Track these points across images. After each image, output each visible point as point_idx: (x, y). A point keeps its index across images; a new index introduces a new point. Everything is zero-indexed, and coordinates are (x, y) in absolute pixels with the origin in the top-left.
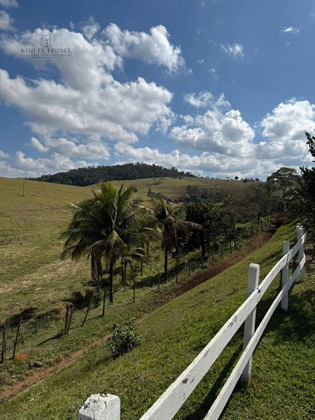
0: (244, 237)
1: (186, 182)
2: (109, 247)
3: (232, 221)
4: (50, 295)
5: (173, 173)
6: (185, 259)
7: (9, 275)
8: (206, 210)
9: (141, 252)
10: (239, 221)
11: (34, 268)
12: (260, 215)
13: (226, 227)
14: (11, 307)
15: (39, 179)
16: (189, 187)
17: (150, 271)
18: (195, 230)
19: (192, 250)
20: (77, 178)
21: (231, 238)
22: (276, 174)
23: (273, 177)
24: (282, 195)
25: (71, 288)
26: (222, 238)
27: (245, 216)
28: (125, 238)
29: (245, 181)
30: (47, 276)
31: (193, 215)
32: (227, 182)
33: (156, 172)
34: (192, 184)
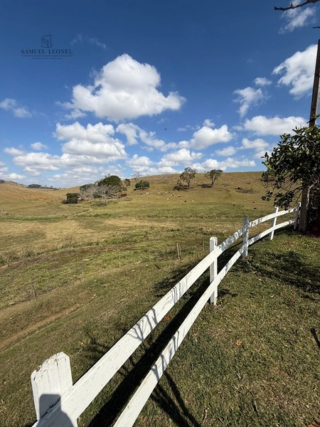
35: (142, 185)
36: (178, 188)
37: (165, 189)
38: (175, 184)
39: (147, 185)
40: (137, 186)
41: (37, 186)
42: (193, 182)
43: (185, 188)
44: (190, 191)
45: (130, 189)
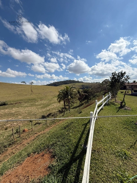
0: (97, 97)
1: (81, 84)
2: (68, 99)
3: (94, 93)
4: (54, 111)
5: (78, 82)
6: (83, 102)
7: (44, 107)
8: (88, 91)
9: (73, 101)
10: (96, 93)
11: (49, 105)
12: (101, 91)
13: (93, 94)
14: (46, 113)
15: (46, 85)
16: (82, 85)
17: (75, 105)
18: (86, 95)
19: (85, 100)
20: (55, 84)
21: (94, 97)
22: (104, 81)
23: (103, 82)
24: (106, 86)
25: (58, 109)
26: (92, 97)
27: (97, 92)
28: (72, 97)
29: (96, 83)
30: (52, 107)
31: (85, 92)
32: (92, 83)
33: (74, 82)
34: (83, 84)
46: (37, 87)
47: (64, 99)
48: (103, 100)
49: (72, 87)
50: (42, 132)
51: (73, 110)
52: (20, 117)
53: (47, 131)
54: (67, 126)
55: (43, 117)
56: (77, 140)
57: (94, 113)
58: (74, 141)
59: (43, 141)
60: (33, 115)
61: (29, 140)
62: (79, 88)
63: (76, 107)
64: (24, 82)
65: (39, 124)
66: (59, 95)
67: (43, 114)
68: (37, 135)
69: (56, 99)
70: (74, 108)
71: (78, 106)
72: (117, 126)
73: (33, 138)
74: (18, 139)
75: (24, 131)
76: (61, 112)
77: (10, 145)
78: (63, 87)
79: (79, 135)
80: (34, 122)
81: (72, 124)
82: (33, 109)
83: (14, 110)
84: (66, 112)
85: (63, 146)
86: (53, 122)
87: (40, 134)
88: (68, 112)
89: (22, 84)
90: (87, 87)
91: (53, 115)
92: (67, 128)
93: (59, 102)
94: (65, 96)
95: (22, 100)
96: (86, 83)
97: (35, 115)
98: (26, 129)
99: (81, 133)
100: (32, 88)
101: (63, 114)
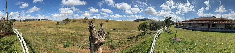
1: (152, 21)
2: (144, 29)
4: (136, 35)
5: (150, 20)
9: (147, 30)
11: (134, 32)
13: (158, 27)
17: (148, 32)
18: (154, 27)
19: (154, 30)
20: (137, 21)
28: (146, 28)
31: (154, 25)
32: (158, 21)
33: (148, 19)
34: (153, 21)
35: (74, 21)
36: (83, 22)
37: (80, 22)
38: (83, 21)
39: (75, 21)
40: (73, 21)
41: (55, 21)
42: (87, 21)
43: (85, 22)
44: (86, 23)
45: (71, 22)
46: (128, 22)
47: (142, 29)
48: (161, 29)
49: (147, 23)
50: (131, 45)
51: (146, 35)
52: (120, 36)
53: (133, 45)
54: (144, 42)
55: (131, 38)
56: (148, 49)
57: (156, 36)
58: (147, 49)
59: (132, 49)
60: (126, 36)
61: (124, 47)
62: (151, 23)
63: (148, 34)
64: (122, 20)
65: (129, 41)
66: (139, 27)
67: (130, 36)
68: (128, 46)
69: (137, 29)
70: (147, 34)
71: (150, 33)
72: (166, 41)
73: (126, 47)
74: (120, 45)
75: (122, 43)
76: (140, 36)
77: (117, 47)
78: (142, 22)
79: (149, 46)
80: (127, 40)
81: (146, 42)
82: (126, 34)
83: (118, 33)
84: (142, 36)
85: (142, 51)
86: (136, 41)
87: (129, 45)
88: (144, 36)
89: (121, 21)
90: (155, 23)
91: (135, 37)
92: (143, 44)
93: (139, 30)
94: (143, 27)
95: (121, 28)
96: (155, 21)
97: (127, 36)
98: (123, 42)
99: (150, 45)
100: (126, 23)
101: (141, 37)
